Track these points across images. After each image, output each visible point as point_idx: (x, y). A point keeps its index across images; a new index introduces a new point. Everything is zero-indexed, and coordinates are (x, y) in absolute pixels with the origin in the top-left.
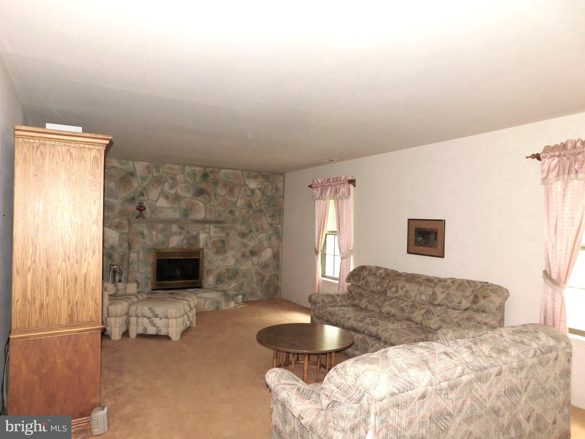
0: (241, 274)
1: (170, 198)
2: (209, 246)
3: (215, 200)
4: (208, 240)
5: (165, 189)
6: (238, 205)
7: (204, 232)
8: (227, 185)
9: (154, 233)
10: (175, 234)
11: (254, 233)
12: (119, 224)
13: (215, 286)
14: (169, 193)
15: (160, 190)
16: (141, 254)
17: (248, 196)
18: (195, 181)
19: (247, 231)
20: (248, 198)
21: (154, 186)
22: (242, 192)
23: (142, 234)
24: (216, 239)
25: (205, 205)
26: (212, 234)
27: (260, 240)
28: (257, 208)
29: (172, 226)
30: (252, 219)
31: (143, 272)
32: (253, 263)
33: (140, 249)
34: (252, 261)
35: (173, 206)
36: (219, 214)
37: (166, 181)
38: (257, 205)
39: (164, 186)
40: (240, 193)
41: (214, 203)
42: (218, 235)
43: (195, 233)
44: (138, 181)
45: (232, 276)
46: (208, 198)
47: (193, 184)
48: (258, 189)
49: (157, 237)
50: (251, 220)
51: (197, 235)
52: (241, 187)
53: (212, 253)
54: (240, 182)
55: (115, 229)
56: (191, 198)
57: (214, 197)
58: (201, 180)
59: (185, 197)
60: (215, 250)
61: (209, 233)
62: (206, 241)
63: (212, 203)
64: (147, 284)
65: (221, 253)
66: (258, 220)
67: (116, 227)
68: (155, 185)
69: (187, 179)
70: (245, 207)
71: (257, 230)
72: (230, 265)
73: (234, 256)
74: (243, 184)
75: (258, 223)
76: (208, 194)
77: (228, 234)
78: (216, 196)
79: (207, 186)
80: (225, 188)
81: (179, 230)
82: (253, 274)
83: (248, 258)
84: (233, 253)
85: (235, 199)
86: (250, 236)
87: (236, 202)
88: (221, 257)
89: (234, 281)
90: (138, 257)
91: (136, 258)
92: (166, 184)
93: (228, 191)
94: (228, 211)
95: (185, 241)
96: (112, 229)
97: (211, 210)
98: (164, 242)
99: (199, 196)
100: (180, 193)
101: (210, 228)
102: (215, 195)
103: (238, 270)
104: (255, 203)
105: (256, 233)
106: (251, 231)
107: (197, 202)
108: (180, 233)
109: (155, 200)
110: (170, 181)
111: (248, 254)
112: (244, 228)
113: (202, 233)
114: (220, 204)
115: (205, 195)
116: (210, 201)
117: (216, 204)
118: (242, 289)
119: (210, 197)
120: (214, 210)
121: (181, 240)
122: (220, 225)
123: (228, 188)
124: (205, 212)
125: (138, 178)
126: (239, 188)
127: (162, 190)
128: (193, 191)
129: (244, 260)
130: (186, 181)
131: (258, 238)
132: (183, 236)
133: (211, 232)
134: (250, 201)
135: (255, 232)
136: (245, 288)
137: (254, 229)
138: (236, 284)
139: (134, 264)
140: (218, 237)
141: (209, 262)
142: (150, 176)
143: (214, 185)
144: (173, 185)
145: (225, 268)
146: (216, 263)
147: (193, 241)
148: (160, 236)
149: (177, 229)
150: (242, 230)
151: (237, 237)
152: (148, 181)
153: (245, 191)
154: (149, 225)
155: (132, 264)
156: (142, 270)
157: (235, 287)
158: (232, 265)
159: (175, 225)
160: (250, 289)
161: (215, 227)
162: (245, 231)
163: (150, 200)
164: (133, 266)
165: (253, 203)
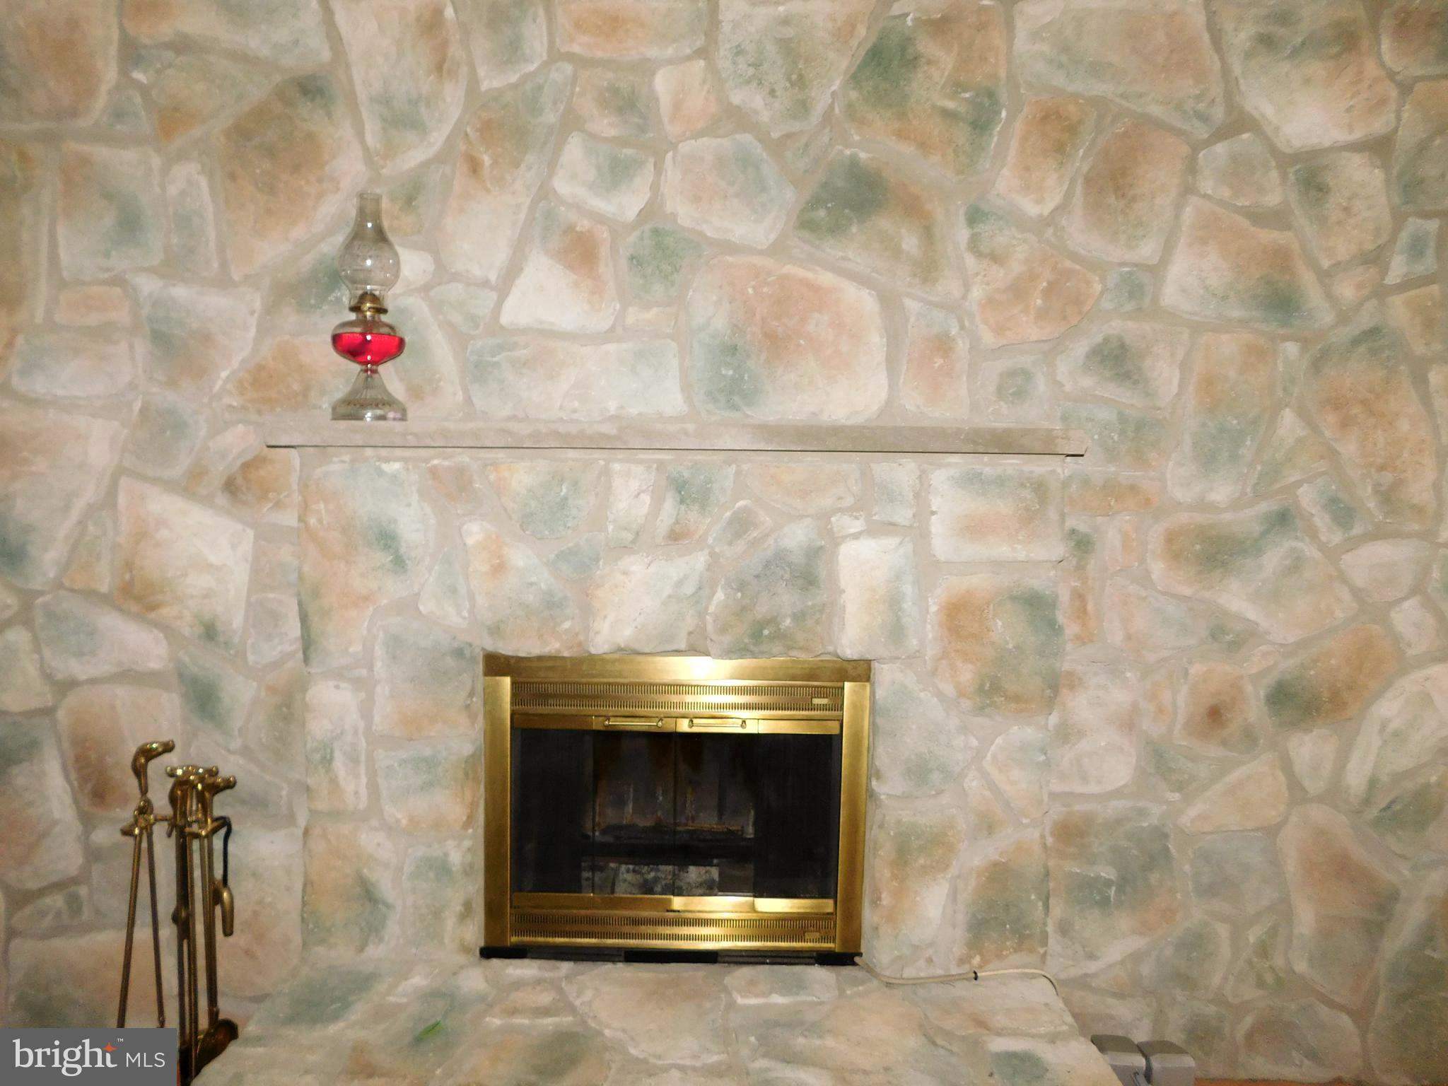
0: (1187, 868)
1: (604, 251)
2: (914, 643)
3: (970, 261)
4: (908, 588)
5: (563, 186)
6: (1170, 295)
7: (878, 529)
8: (1073, 130)
9: (475, 532)
10: (635, 541)
11: (1313, 534)
12: (246, 466)
13: (962, 961)
14: (599, 218)
15: (526, 201)
16: (382, 691)
17: (1259, 217)
18: (802, 108)
19: (1248, 519)
20: (1268, 236)
21: (474, 167)
22: (1207, 185)
23: (386, 539)
24: (980, 583)
25: (889, 302)
26: (942, 542)
27: (1356, 593)
28: (1344, 318)
29: (606, 473)
30: (1302, 413)
31: (404, 822)
32: (1294, 784)
33: (379, 651)
34: (1287, 765)
35: (634, 316)
36: (1013, 373)
37: (571, 122)
38: (1347, 290)
39: (552, 165)
40: (1188, 190)
41: (967, 287)
42: (1002, 550)
43: (796, 536)
44: (360, 135)
45: (1108, 883)
46: (910, 242)
47: (789, 136)
48: (1354, 147)
49: (500, 568)
50: (1289, 425)
51: (814, 553)
52: (1196, 148)
53: (940, 695)
54: (1199, 98)
55: (221, 499)
56: (777, 250)
57: (962, 234)
58: (854, 95)
59: (729, 247)
60: (967, 674)
61: (919, 533)
62: (894, 602)
63: (949, 286)
64: (437, 914)
65: (1017, 699)
66: (1346, 423)
67: (230, 487)
68: (487, 160)
69: (737, 97)
70: (1236, 313)
71: (1342, 512)
72: (1093, 788)
73: (1128, 723)
74: (1219, 113)
75: (1349, 448)
76: (914, 209)
77: (1082, 544)
78: (984, 228)
79: (908, 149)
80: (1060, 150)
81: (669, 506)
82: (1291, 866)
83: (1249, 739)
84: (1120, 697)
85: (1147, 250)
86: (1273, 559)
87: (1156, 270)
88: (1023, 733)
89: (1124, 921)
90: (366, 711)
91: (353, 718)
92: (574, 150)
93: (1088, 181)
94: (1081, 348)
95: (720, 596)
96: (207, 501)
97: (942, 344)
98: (552, 604)
99: (836, 229)
100: (682, 211)
101: (921, 495)
102: (975, 216)
103: (1160, 834)
104: (1325, 277)
105: (1336, 537)
106: (1283, 520)
107: (826, 278)
108: (676, 536)
109: (493, 278)
110: (606, 126)
111: (1254, 709)
112: (1221, 493)
113: (856, 536)
114: (1018, 291)
115: (883, 223)
116: (927, 270)
117: (977, 293)
118: (1187, 982)
119: (928, 234)
120: (962, 346)
121: (689, 589)
122: (1011, 464)
123: (1081, 161)
124: (891, 364)
125: (365, 115)
126: (1184, 150)
127: (544, 192)
128: (790, 194)
129: (1214, 751)
130: (738, 118)
131: (1343, 578)
132: (700, 560)
133: (937, 527)
134: (1280, 259)
135: (1321, 521)
136: (1216, 981)
137: (1307, 497)
138: (1139, 942)
139: (339, 764)
140: (997, 565)
141: (919, 772)
142: (453, 99)
143: (962, 134)
144: (629, 152)
145: (1057, 812)
146: (972, 783)
147: (786, 601)
148: (520, 557)
149: (646, 499)
150: (1203, 505)
151: (1157, 568)
152: (438, 138)
153: (1239, 172)
154: (434, 472)
155: (328, 761)
156: (395, 813)
157: (1136, 957)
158: (1117, 793)
159: (638, 470)
160: (1260, 983)
161: (971, 481)
162: (1227, 517)
163: (454, 277)
164: (334, 781)
165: (1307, 278)
